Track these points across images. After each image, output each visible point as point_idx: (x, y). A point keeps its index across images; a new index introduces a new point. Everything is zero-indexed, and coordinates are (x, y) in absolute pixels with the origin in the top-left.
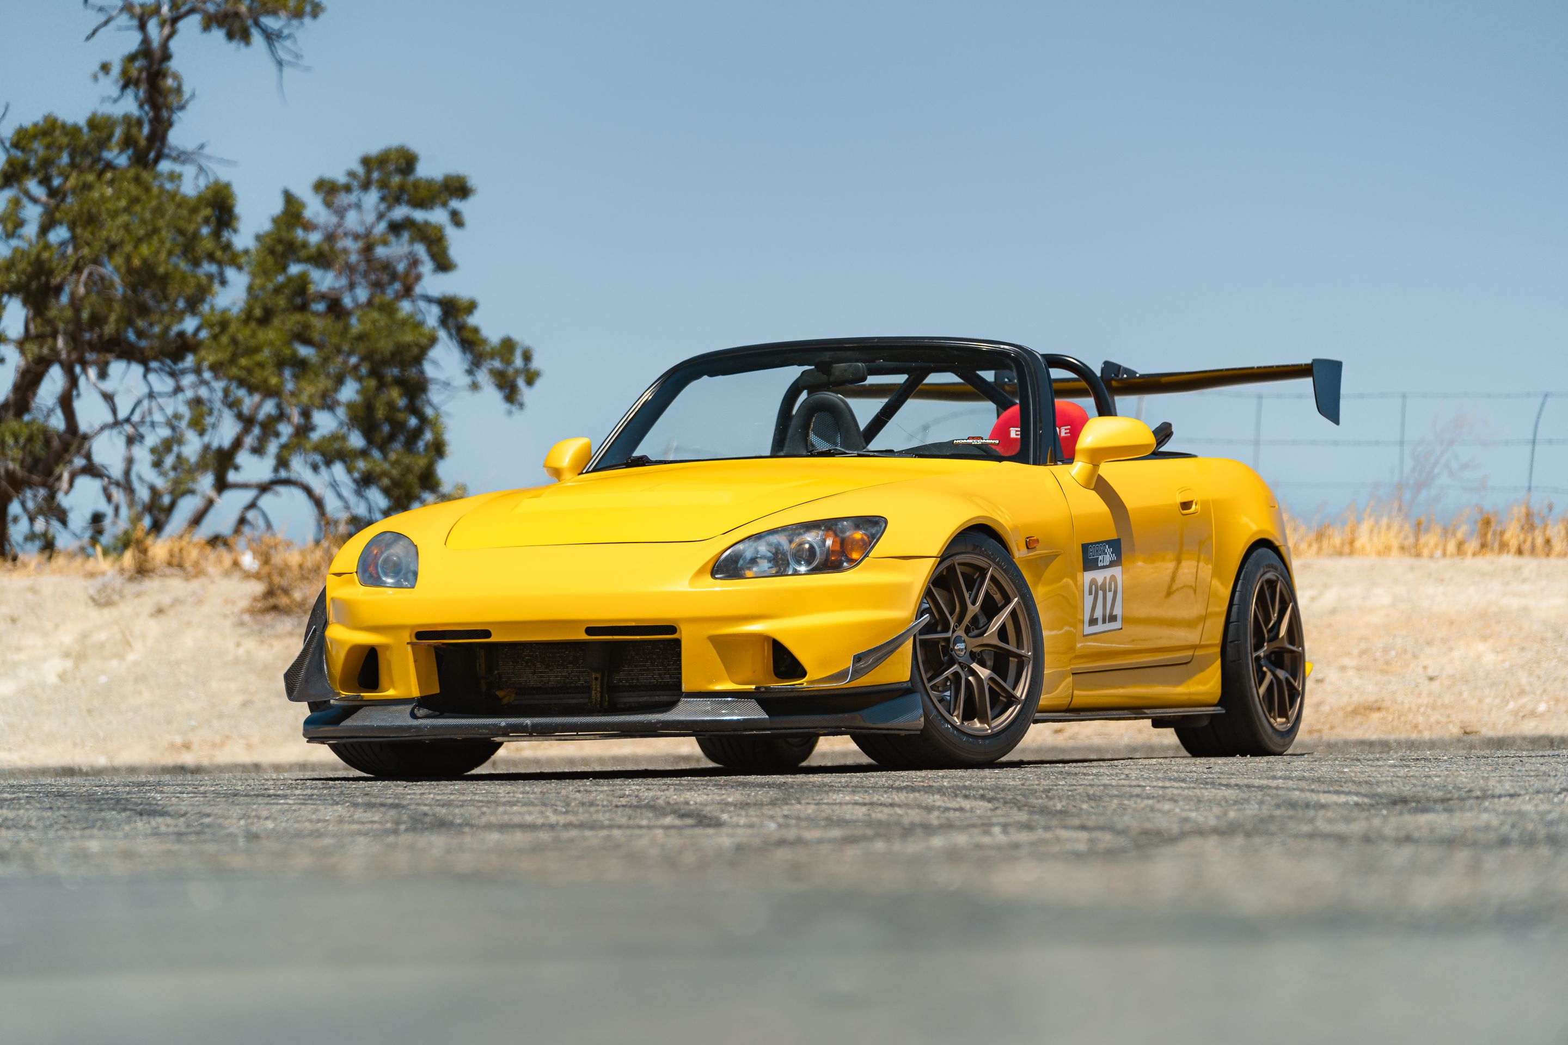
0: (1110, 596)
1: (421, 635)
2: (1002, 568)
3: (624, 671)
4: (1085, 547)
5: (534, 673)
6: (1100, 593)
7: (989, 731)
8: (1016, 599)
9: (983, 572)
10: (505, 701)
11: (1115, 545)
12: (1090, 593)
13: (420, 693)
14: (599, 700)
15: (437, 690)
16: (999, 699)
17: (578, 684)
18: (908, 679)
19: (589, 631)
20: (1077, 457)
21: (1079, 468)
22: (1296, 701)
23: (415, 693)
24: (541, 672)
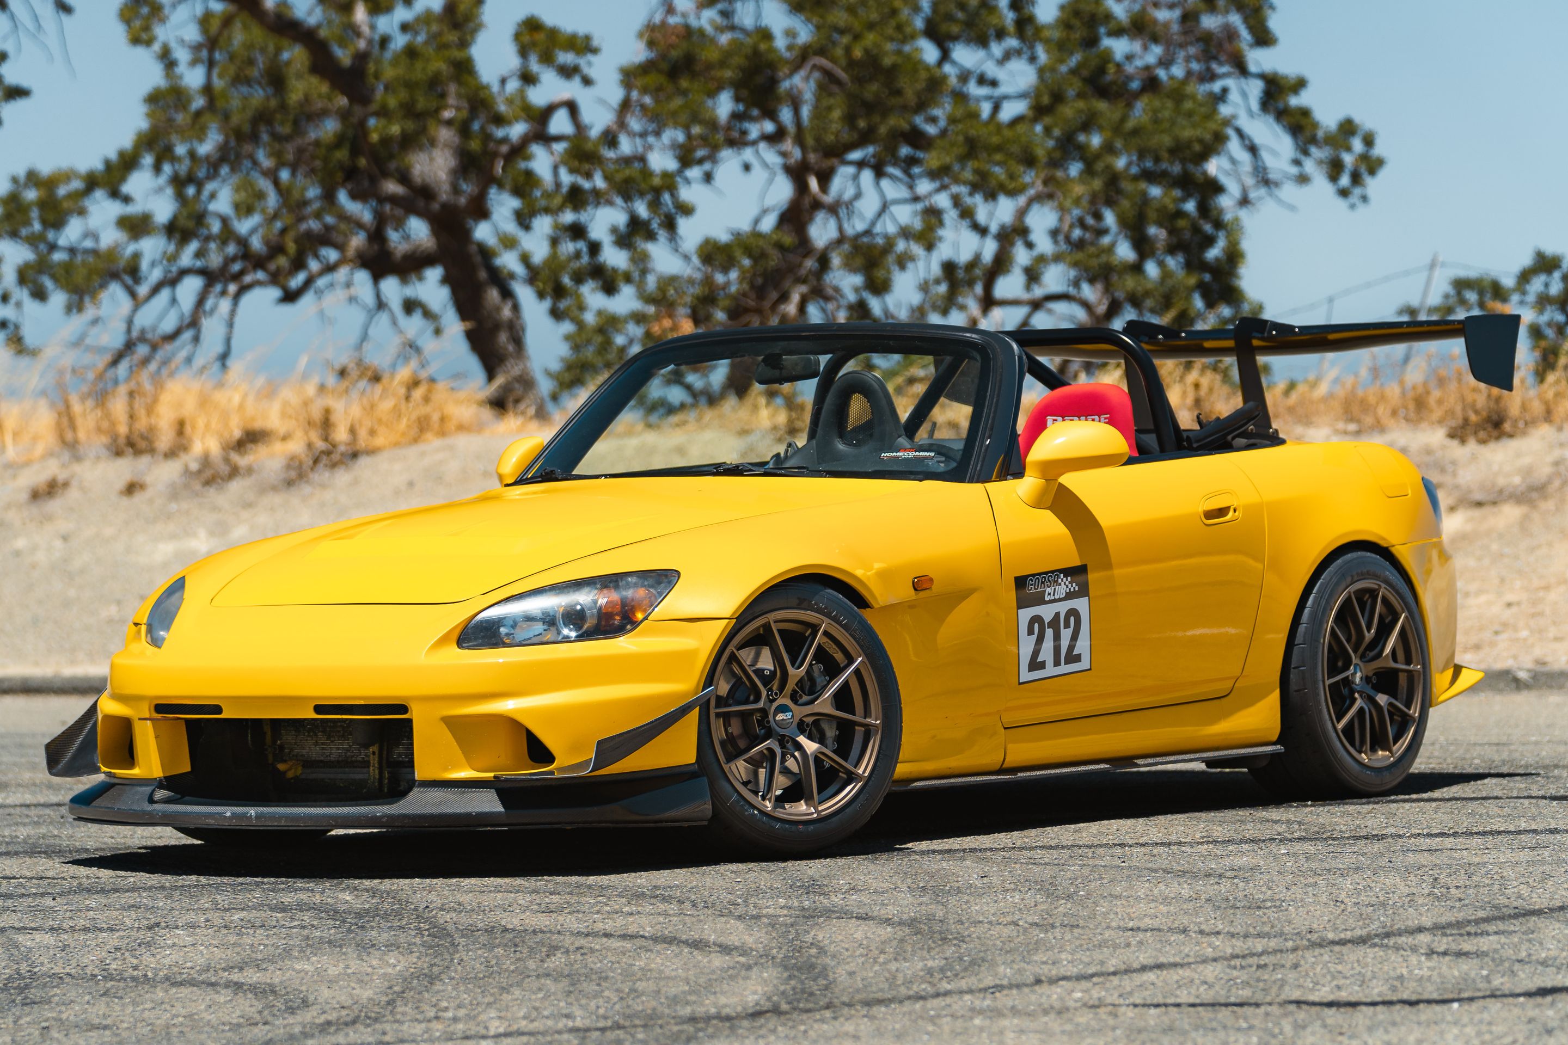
0: (1066, 634)
1: (161, 708)
2: (839, 623)
3: (403, 744)
4: (1021, 582)
5: (316, 744)
6: (1049, 633)
7: (815, 815)
8: (860, 659)
9: (815, 628)
10: (290, 774)
11: (1077, 572)
12: (1031, 632)
13: (163, 771)
14: (377, 777)
15: (186, 767)
16: (838, 776)
17: (359, 759)
18: (694, 761)
19: (318, 709)
20: (1027, 472)
21: (1028, 485)
22: (1409, 730)
23: (157, 772)
24: (323, 744)
